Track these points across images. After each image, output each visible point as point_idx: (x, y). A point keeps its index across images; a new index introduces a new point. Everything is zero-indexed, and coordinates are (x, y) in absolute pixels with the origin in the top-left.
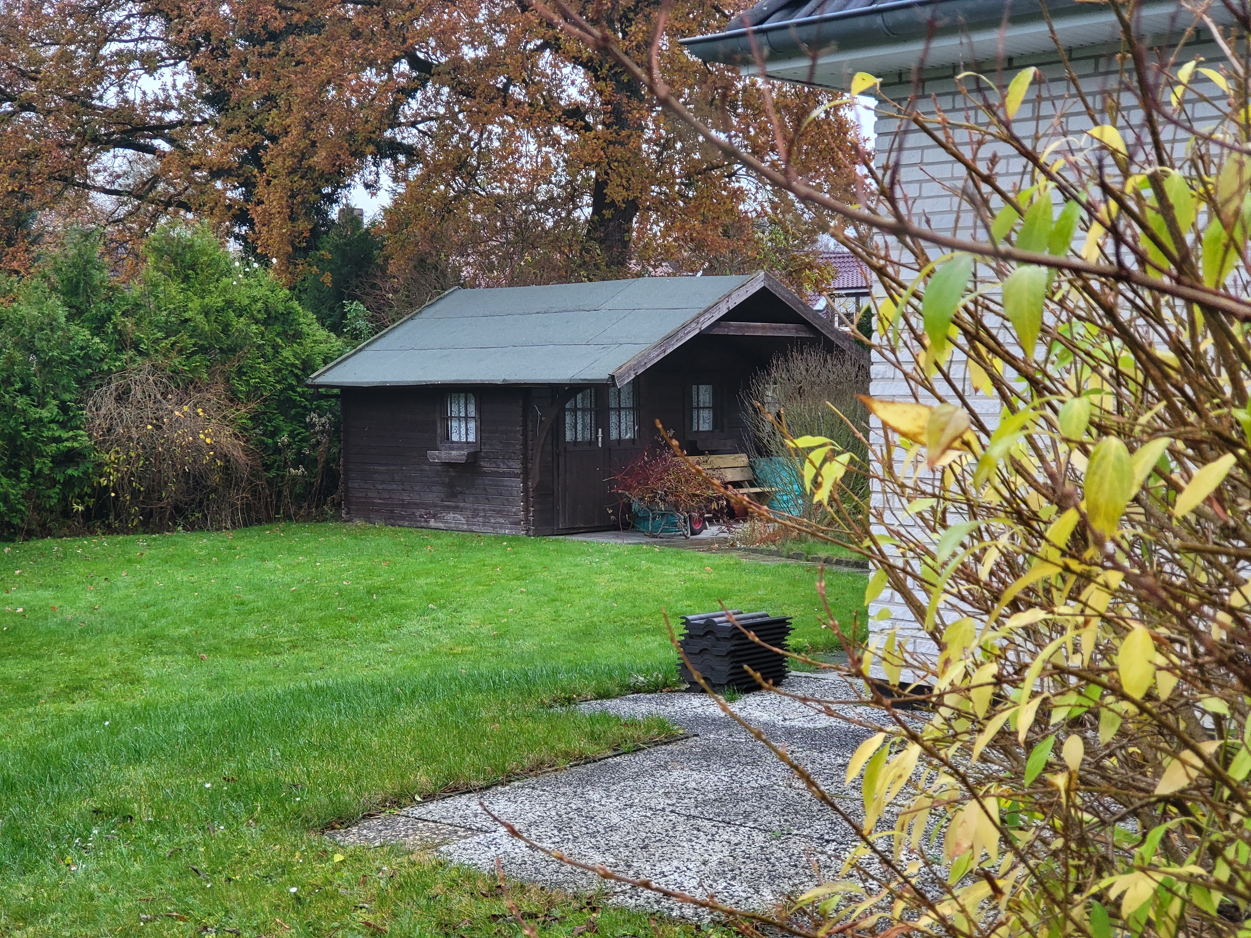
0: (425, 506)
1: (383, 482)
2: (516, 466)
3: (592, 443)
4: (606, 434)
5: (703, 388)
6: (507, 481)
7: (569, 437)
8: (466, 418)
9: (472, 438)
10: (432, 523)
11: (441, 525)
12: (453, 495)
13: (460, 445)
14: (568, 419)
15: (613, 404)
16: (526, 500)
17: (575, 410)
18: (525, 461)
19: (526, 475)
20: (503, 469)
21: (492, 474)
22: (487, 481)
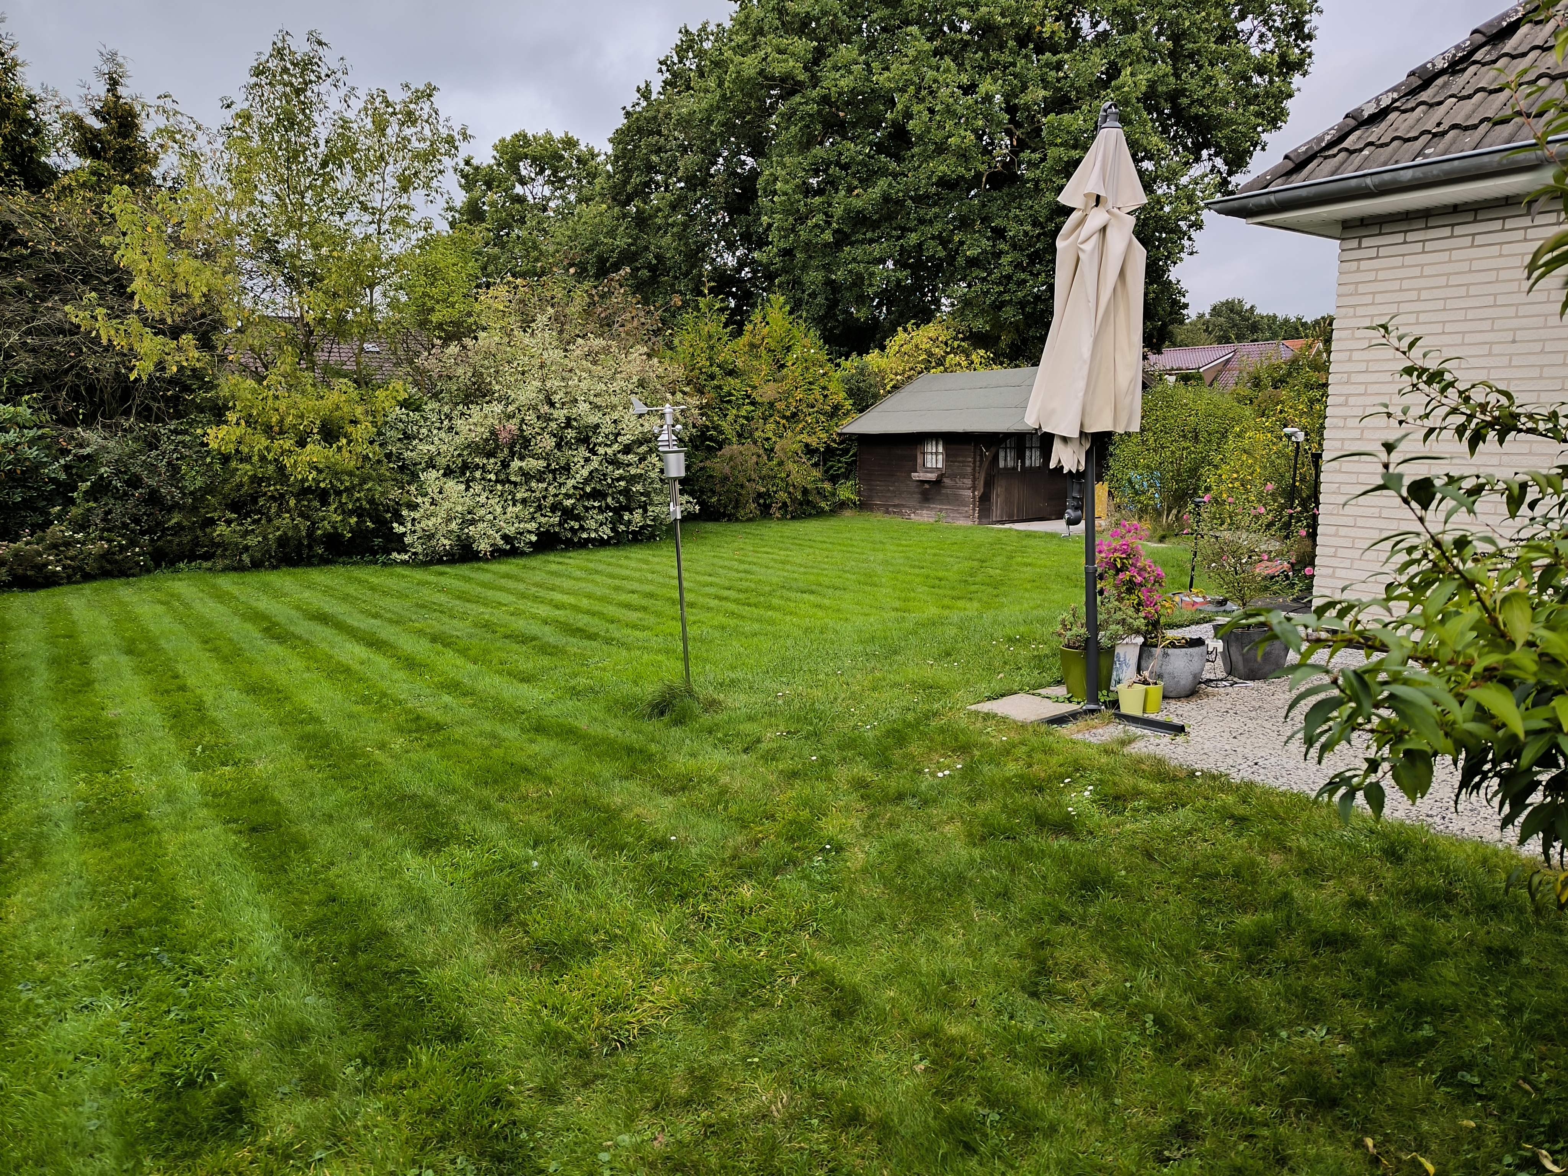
0: (908, 506)
1: (882, 491)
2: (968, 482)
3: (1015, 468)
4: (1023, 463)
6: (962, 492)
7: (1002, 464)
8: (937, 453)
9: (940, 466)
10: (913, 516)
11: (919, 518)
12: (926, 500)
13: (932, 470)
14: (1002, 455)
15: (1028, 444)
16: (974, 503)
17: (1007, 448)
18: (974, 480)
19: (974, 488)
20: (960, 484)
21: (952, 487)
22: (949, 491)
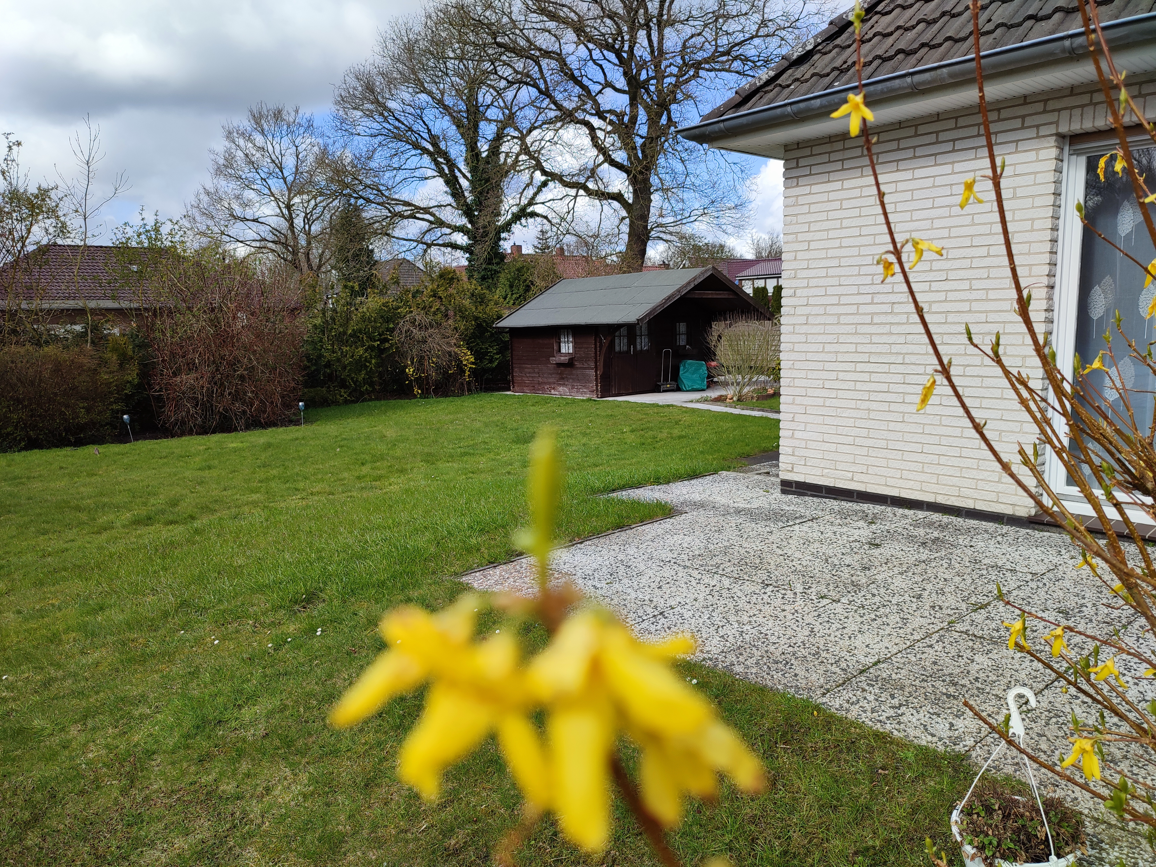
0: (549, 383)
1: (529, 373)
2: (592, 364)
3: (628, 352)
4: (635, 347)
5: (681, 324)
6: (588, 372)
7: (617, 349)
8: (568, 342)
9: (571, 351)
10: (553, 392)
11: (557, 393)
12: (563, 378)
13: (565, 355)
14: (617, 341)
15: (638, 333)
16: (596, 380)
17: (620, 336)
18: (596, 363)
19: (596, 368)
20: (586, 366)
21: (581, 368)
22: (579, 372)
